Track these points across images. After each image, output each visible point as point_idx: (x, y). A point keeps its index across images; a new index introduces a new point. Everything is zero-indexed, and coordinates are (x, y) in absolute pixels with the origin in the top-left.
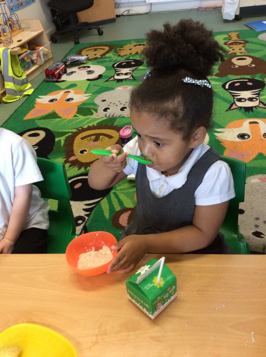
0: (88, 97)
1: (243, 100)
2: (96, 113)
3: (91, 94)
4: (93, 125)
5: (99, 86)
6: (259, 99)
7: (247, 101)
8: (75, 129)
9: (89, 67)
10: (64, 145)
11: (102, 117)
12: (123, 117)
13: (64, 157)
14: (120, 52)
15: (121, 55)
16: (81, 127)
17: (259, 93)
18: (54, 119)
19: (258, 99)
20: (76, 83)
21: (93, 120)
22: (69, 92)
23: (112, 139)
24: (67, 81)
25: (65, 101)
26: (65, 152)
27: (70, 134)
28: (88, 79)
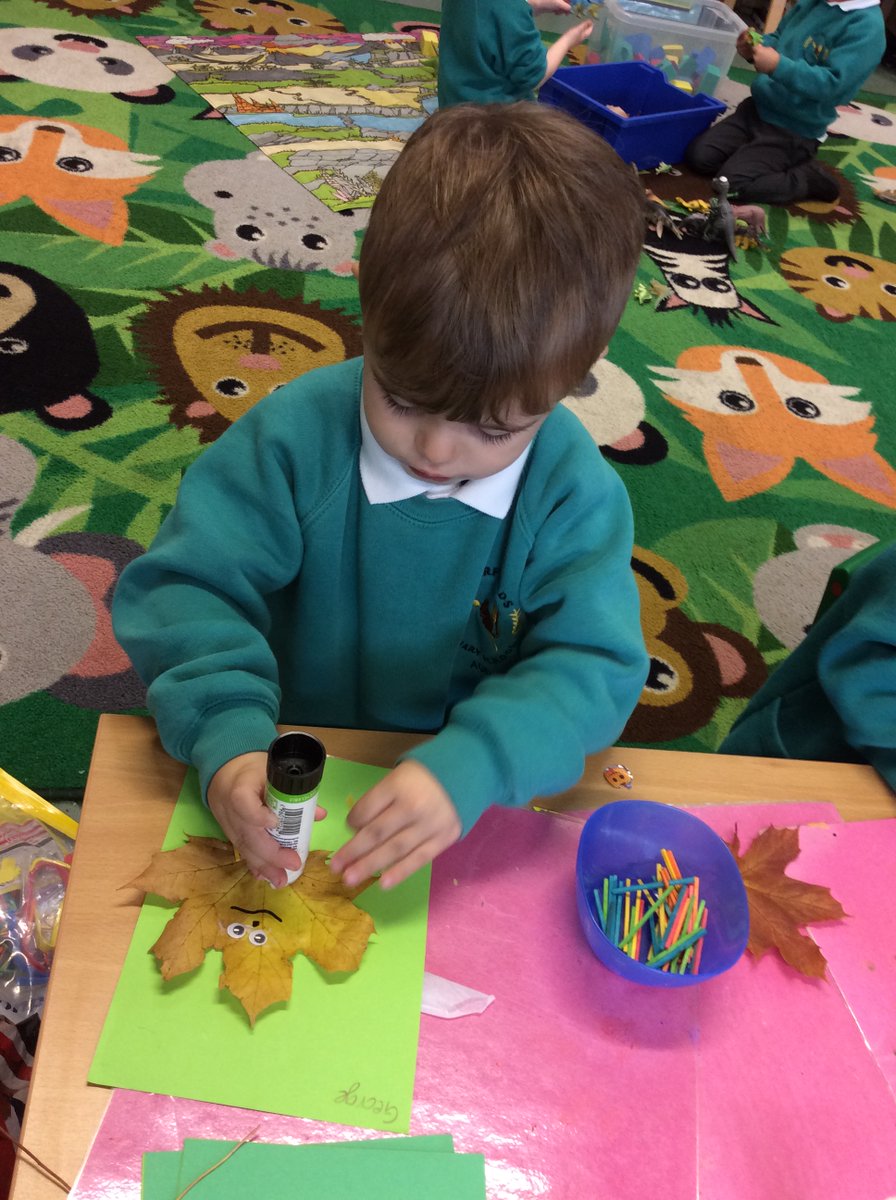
0: (153, 169)
1: (690, 283)
2: (216, 241)
3: (156, 158)
4: (225, 287)
5: (179, 132)
6: (735, 289)
7: (702, 286)
8: (157, 289)
9: (103, 45)
10: (137, 349)
11: (244, 261)
12: (326, 273)
13: (160, 398)
14: (206, 12)
15: (213, 24)
16: (178, 287)
17: (727, 266)
18: (45, 235)
19: (731, 286)
20: (75, 99)
21: (210, 264)
22: (61, 131)
23: (321, 352)
24: (27, 81)
25: (58, 163)
26: (156, 379)
27: (142, 308)
28: (117, 91)
